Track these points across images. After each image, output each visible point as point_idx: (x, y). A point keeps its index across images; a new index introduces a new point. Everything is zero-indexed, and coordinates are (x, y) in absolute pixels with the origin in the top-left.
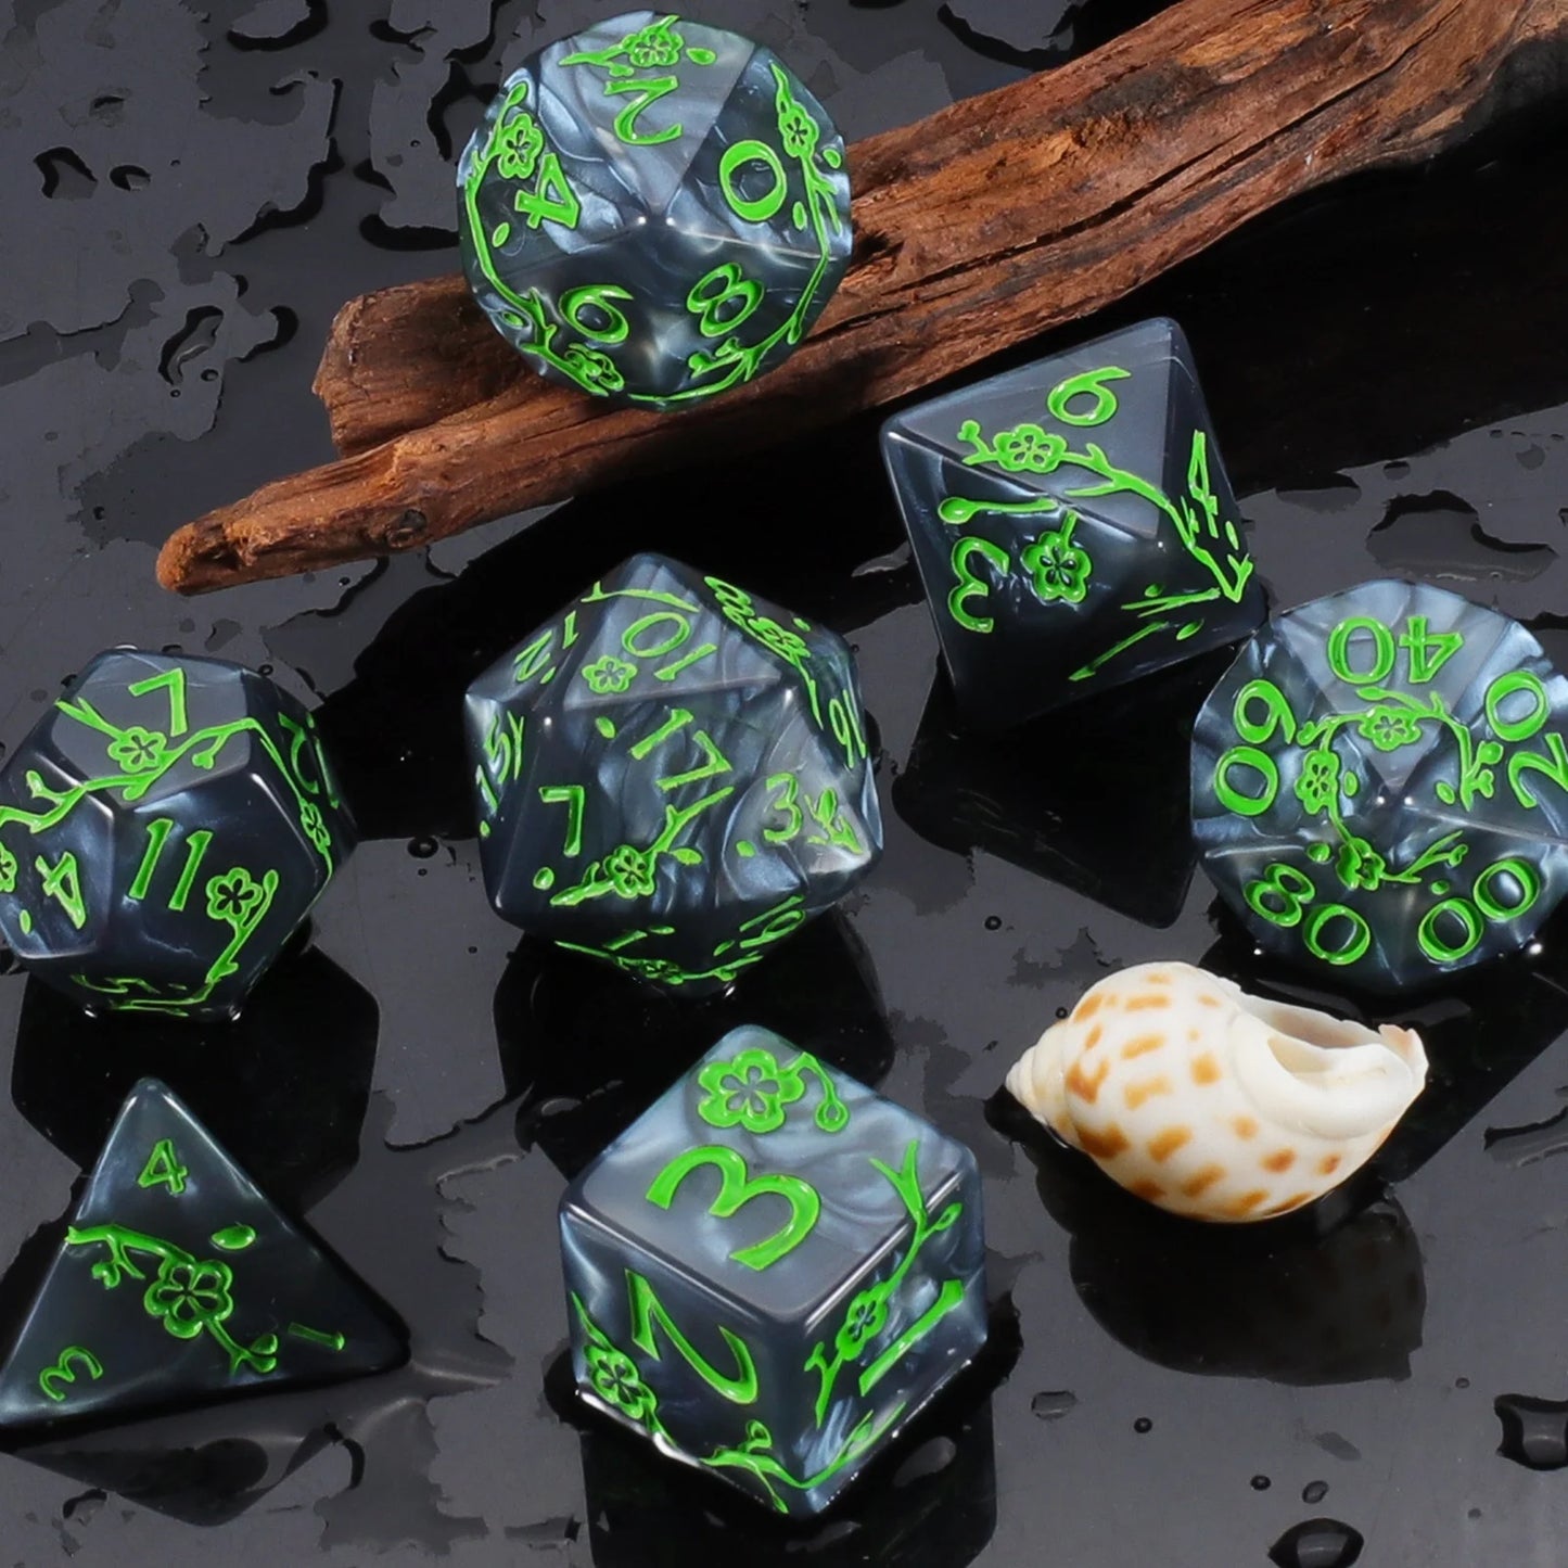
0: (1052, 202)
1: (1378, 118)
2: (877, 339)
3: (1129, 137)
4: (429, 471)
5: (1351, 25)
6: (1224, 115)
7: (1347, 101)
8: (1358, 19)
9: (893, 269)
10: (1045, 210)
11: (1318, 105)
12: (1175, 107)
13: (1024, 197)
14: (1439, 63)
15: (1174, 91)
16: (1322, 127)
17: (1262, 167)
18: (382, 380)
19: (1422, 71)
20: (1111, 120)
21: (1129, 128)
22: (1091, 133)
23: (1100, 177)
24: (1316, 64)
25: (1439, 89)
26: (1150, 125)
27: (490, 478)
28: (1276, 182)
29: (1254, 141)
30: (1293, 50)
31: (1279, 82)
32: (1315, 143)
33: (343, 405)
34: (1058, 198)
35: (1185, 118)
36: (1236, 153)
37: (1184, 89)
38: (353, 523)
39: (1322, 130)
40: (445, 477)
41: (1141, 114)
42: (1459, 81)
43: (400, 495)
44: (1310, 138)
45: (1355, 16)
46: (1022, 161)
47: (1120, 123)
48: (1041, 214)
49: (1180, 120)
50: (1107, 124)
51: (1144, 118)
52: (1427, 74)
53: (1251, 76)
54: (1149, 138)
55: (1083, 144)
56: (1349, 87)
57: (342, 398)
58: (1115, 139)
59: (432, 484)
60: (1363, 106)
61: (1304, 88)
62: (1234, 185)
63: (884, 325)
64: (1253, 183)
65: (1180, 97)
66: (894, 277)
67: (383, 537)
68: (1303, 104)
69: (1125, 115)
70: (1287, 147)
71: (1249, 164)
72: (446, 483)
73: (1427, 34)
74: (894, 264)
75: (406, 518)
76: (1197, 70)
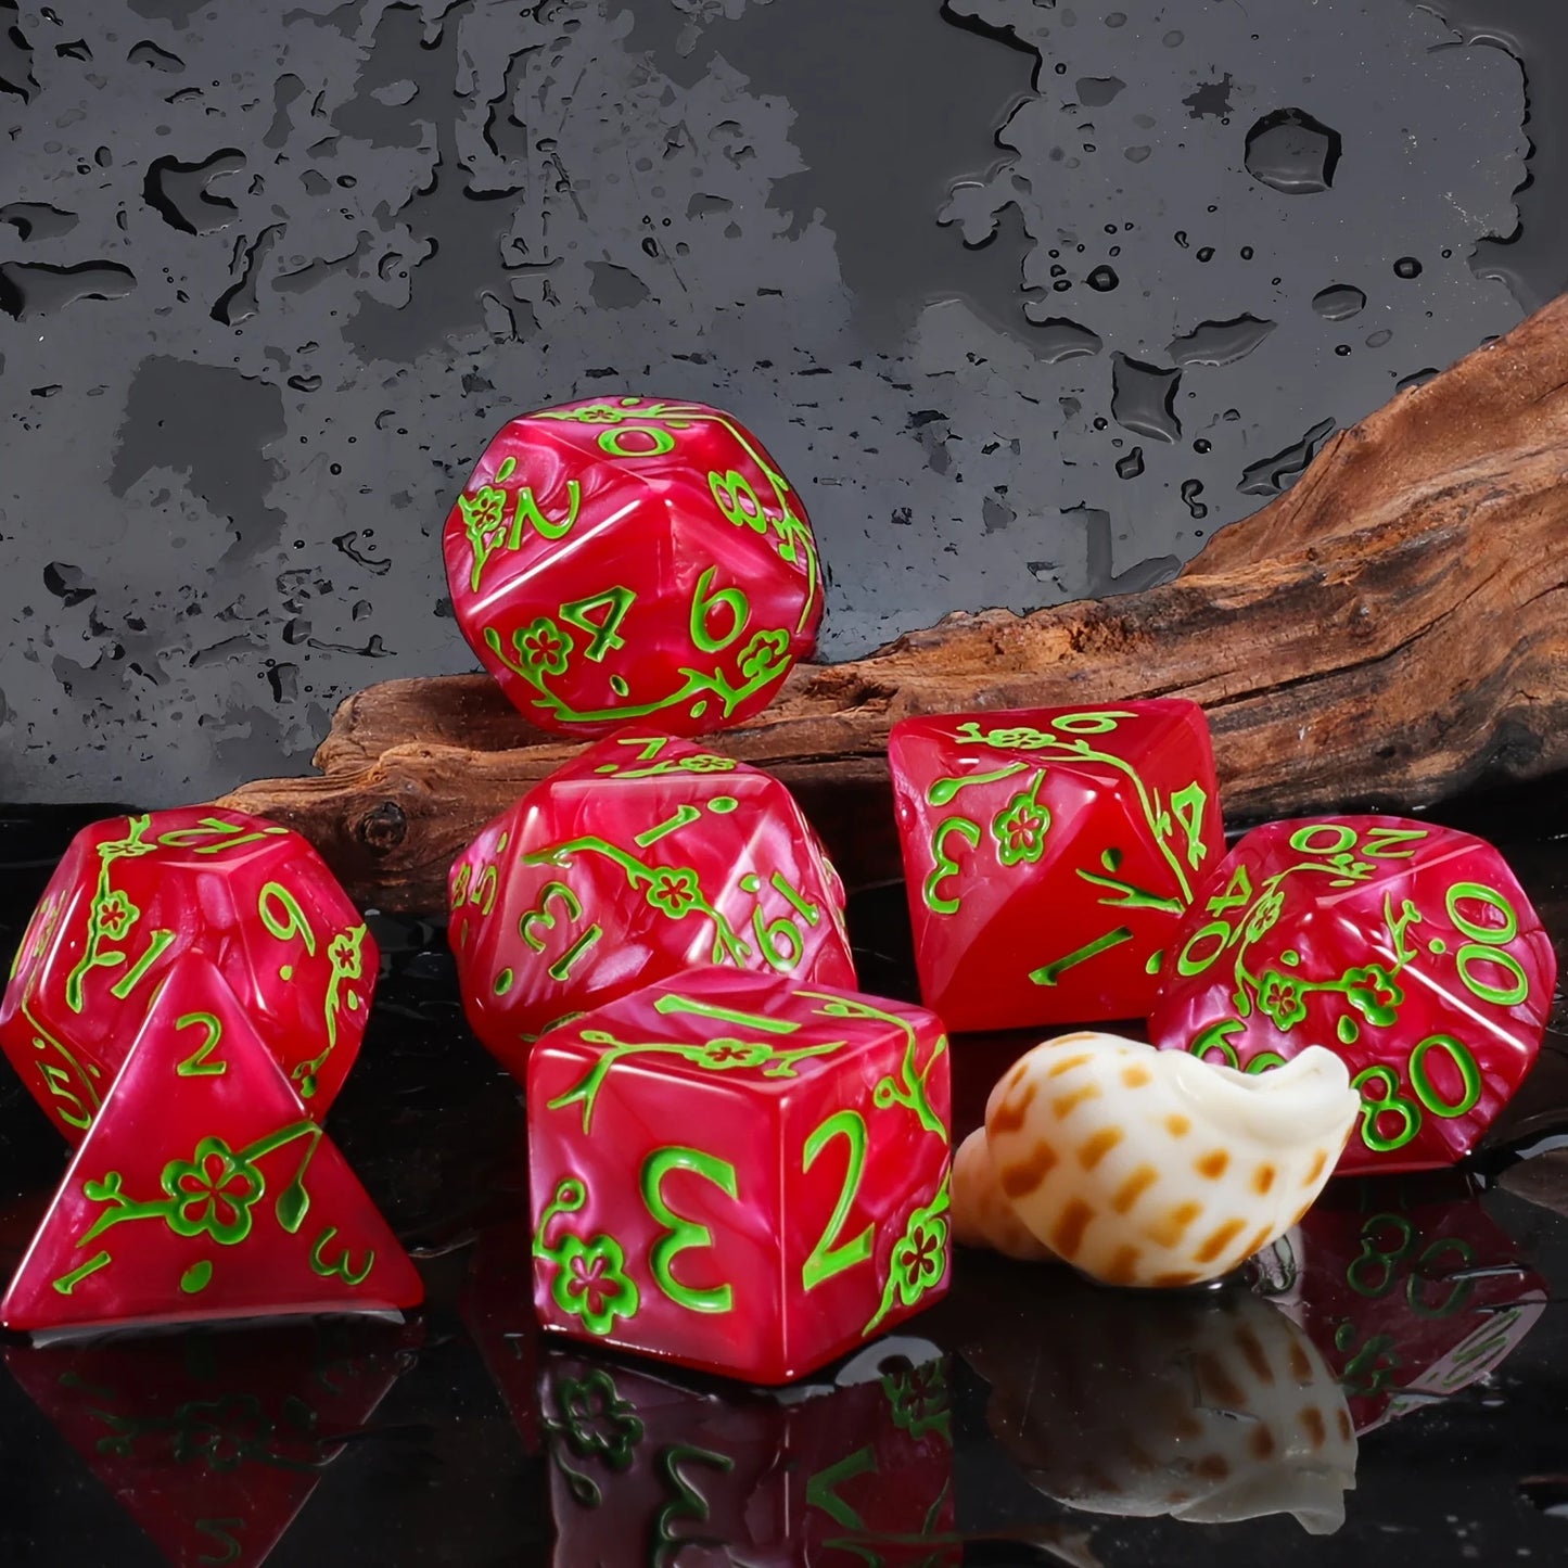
0: (1046, 685)
1: (1371, 721)
2: (866, 772)
3: (1125, 647)
4: (413, 771)
5: (1346, 580)
6: (1219, 646)
7: (1340, 682)
8: (1353, 577)
9: (885, 710)
10: (1039, 690)
11: (1311, 671)
12: (1171, 622)
13: (1019, 679)
14: (1433, 674)
15: (1170, 607)
16: (1315, 701)
17: (1253, 721)
18: (378, 740)
19: (1416, 678)
20: (1108, 628)
21: (1125, 638)
22: (1089, 639)
23: (1094, 672)
24: (1312, 618)
25: (1432, 709)
26: (1146, 637)
27: (474, 809)
28: (1269, 746)
29: (1248, 686)
30: (1288, 590)
31: (1274, 628)
32: (1309, 717)
33: (339, 755)
34: (1053, 683)
35: (1180, 638)
36: (1231, 691)
37: (1181, 606)
38: (333, 809)
39: (1316, 705)
40: (428, 783)
41: (1137, 624)
42: (1452, 705)
43: (382, 786)
44: (1303, 709)
45: (1350, 573)
46: (1021, 652)
47: (1117, 633)
48: (1036, 694)
49: (1175, 640)
50: (1105, 632)
51: (1140, 628)
52: (1420, 684)
53: (1246, 608)
54: (1144, 649)
55: (1080, 649)
56: (1343, 663)
57: (339, 750)
58: (1111, 647)
59: (416, 787)
60: (1357, 693)
61: (1297, 641)
62: (1226, 729)
63: (875, 763)
64: (1246, 736)
65: (1178, 613)
66: (886, 718)
67: (361, 828)
68: (1298, 662)
69: (1123, 622)
70: (1281, 707)
71: (1243, 709)
72: (428, 791)
73: (1424, 631)
74: (888, 705)
75: (387, 809)
76: (1194, 590)
